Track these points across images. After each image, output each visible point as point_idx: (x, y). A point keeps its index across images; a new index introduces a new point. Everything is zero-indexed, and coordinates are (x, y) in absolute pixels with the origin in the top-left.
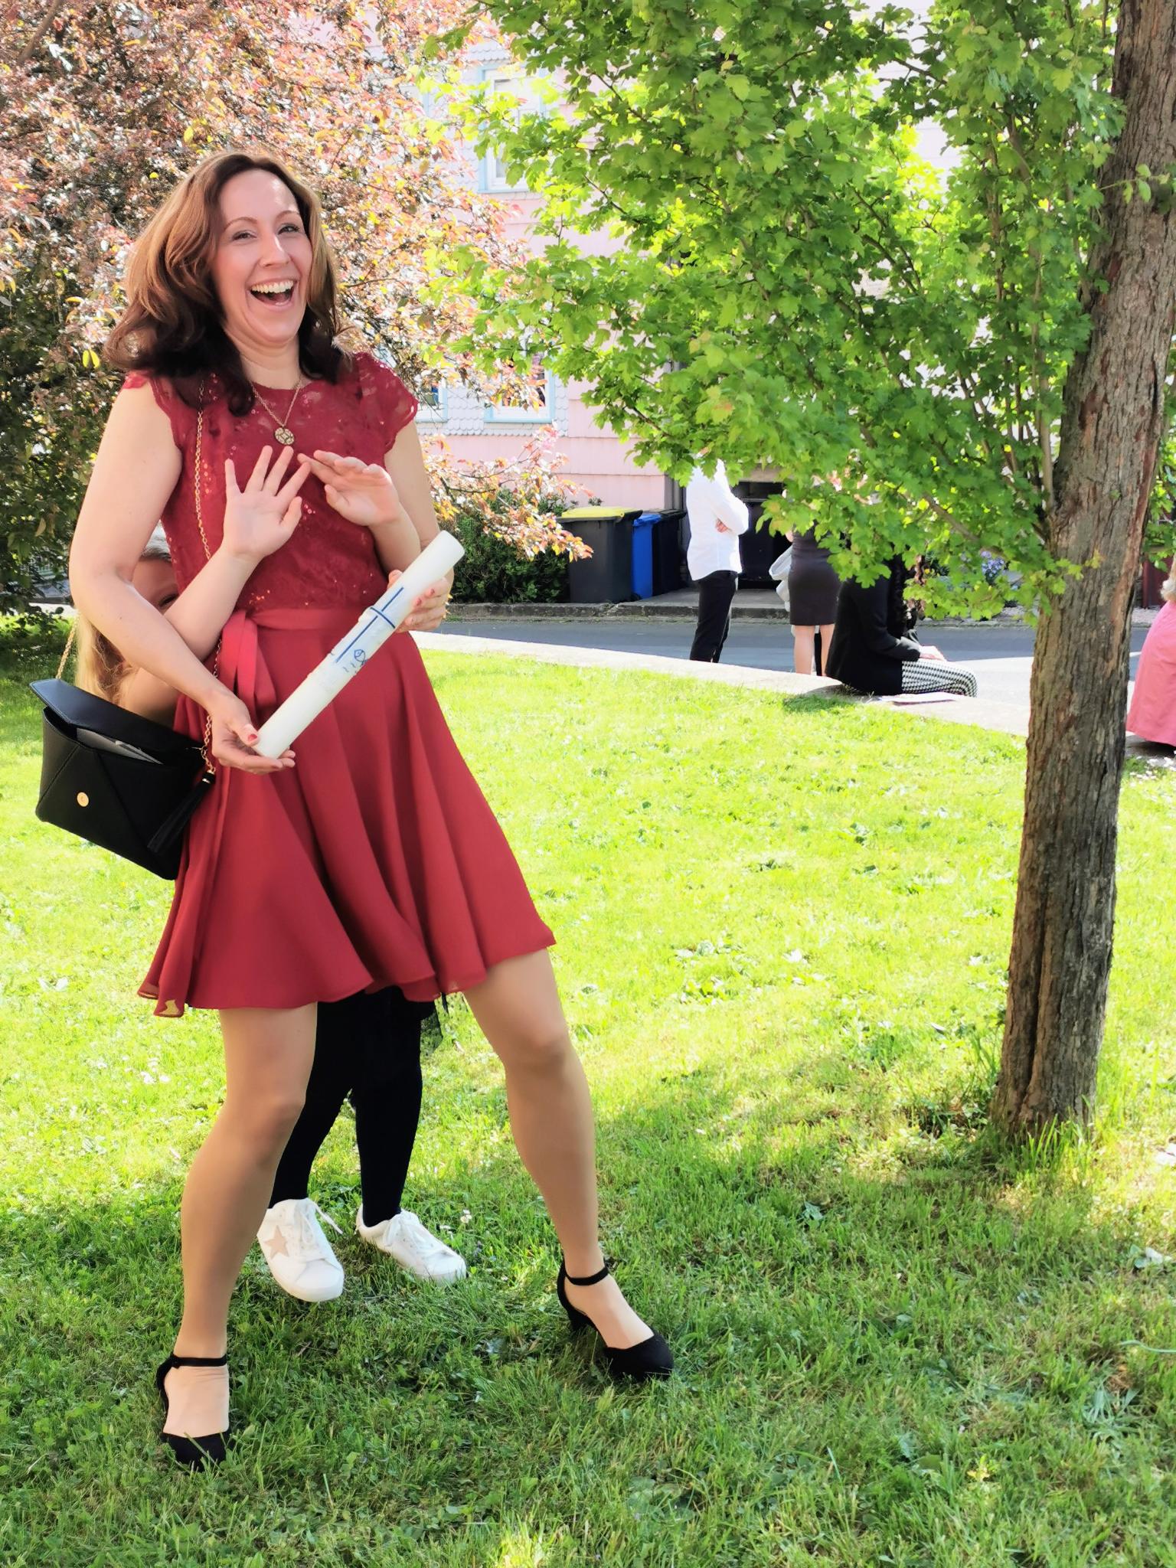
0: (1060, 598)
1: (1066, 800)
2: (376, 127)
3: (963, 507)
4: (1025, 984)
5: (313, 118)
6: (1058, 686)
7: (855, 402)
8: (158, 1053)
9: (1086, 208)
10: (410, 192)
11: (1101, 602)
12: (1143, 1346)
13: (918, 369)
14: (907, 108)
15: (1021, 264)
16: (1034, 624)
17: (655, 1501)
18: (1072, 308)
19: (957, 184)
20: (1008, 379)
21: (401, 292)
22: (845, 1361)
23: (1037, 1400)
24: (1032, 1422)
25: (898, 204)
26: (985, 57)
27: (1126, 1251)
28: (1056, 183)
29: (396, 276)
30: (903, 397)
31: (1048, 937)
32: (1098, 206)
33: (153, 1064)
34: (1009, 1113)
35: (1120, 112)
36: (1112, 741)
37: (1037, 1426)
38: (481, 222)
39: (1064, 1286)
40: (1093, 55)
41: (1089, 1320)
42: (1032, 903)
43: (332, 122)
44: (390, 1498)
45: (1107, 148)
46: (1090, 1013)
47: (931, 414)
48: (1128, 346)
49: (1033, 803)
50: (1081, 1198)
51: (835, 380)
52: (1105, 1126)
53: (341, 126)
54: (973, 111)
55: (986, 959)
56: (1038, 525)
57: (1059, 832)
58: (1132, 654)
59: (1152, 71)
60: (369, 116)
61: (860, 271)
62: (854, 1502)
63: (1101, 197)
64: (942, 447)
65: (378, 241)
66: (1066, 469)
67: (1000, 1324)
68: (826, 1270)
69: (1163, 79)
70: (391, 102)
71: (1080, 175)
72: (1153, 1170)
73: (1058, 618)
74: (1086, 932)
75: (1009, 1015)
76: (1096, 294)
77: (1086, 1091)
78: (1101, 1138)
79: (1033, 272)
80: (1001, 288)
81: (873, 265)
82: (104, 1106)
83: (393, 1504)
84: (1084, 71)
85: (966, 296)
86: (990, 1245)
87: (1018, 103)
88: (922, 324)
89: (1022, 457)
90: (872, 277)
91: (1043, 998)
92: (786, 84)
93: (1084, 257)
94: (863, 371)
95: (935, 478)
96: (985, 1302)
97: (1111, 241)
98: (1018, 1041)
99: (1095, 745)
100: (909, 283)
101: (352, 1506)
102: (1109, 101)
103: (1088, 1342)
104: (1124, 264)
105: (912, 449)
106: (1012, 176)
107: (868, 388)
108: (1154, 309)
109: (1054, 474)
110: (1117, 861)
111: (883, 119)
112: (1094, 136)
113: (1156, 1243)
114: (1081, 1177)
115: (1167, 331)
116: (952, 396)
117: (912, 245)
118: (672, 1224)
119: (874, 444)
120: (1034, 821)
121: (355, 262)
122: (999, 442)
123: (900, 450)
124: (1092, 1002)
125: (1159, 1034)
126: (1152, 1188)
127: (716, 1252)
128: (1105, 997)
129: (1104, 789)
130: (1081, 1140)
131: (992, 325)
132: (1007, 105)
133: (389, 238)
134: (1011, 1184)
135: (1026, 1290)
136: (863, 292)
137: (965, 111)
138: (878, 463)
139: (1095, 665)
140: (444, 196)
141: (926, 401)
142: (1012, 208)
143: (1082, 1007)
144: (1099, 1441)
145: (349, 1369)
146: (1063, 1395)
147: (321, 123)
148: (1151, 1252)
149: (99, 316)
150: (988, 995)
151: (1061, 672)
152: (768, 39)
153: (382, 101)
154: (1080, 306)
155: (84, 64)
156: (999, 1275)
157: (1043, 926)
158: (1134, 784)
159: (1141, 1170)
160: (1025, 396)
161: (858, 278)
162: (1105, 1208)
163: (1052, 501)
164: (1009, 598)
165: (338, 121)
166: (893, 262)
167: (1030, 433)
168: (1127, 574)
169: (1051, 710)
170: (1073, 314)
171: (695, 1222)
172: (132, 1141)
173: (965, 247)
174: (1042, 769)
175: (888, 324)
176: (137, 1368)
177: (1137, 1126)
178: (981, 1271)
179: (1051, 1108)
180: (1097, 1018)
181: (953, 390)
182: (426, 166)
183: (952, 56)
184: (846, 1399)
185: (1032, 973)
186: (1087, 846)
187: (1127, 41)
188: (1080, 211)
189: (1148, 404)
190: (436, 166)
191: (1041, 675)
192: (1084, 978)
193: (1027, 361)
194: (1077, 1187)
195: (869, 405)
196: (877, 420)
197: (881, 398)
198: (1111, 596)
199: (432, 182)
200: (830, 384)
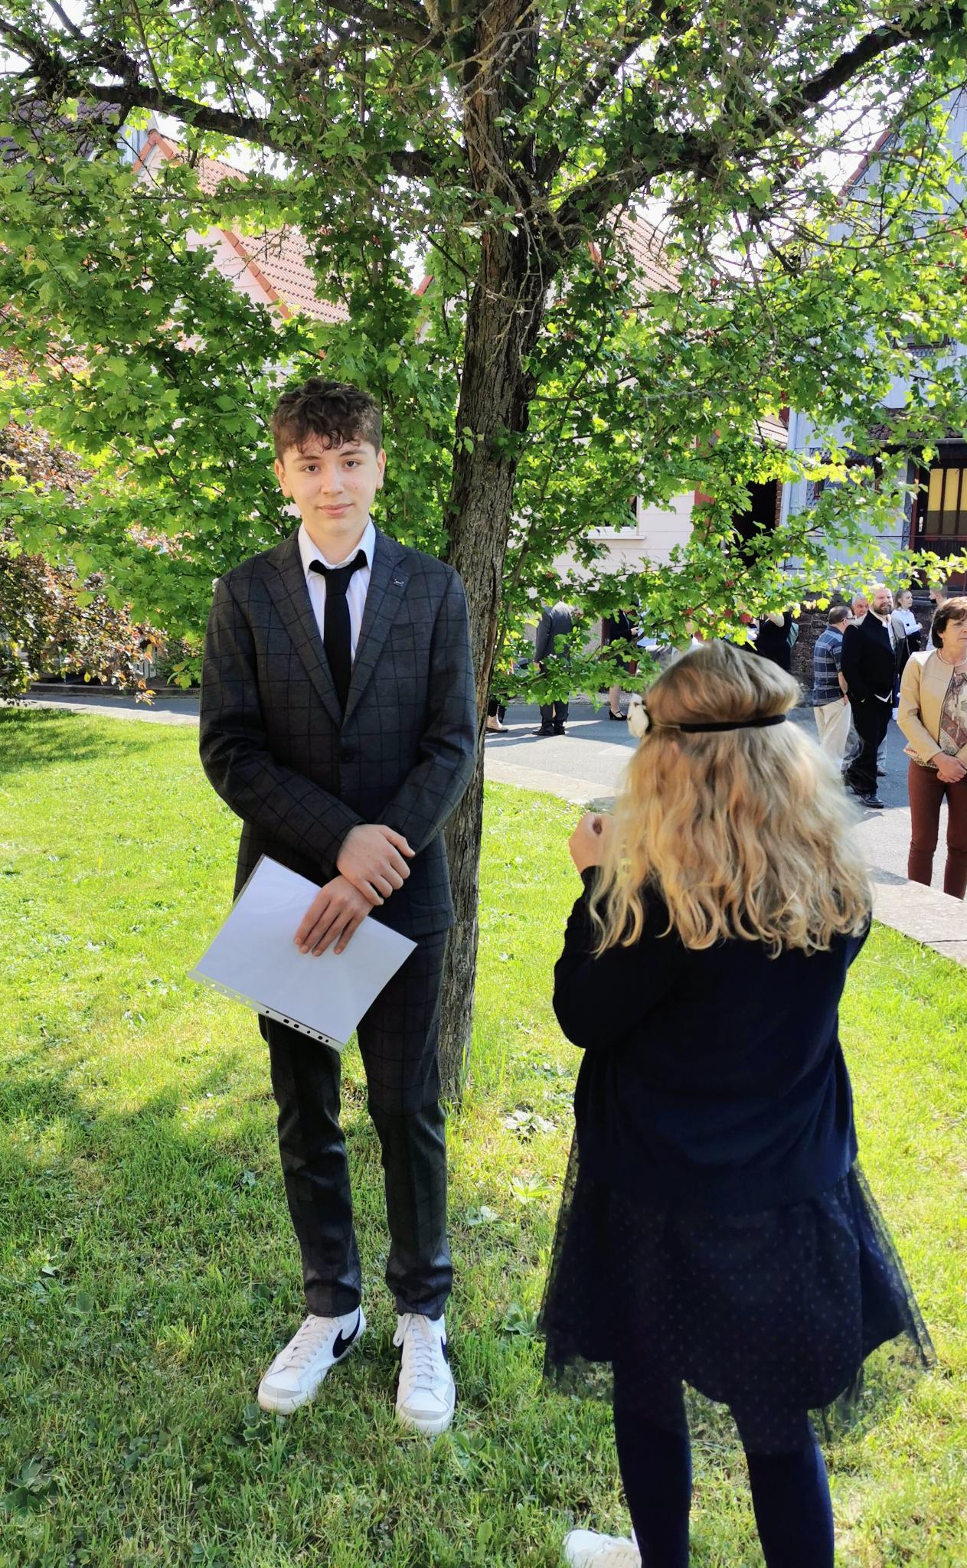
36: (471, 826)
48: (475, 553)
52: (471, 1097)
59: (487, 364)
72: (501, 1133)
99: (459, 828)
104: (471, 496)
110: (479, 909)
115: (502, 542)
124: (461, 1009)
128: (471, 1006)
129: (467, 858)
143: (455, 1014)
180: (465, 1021)
189: (489, 593)
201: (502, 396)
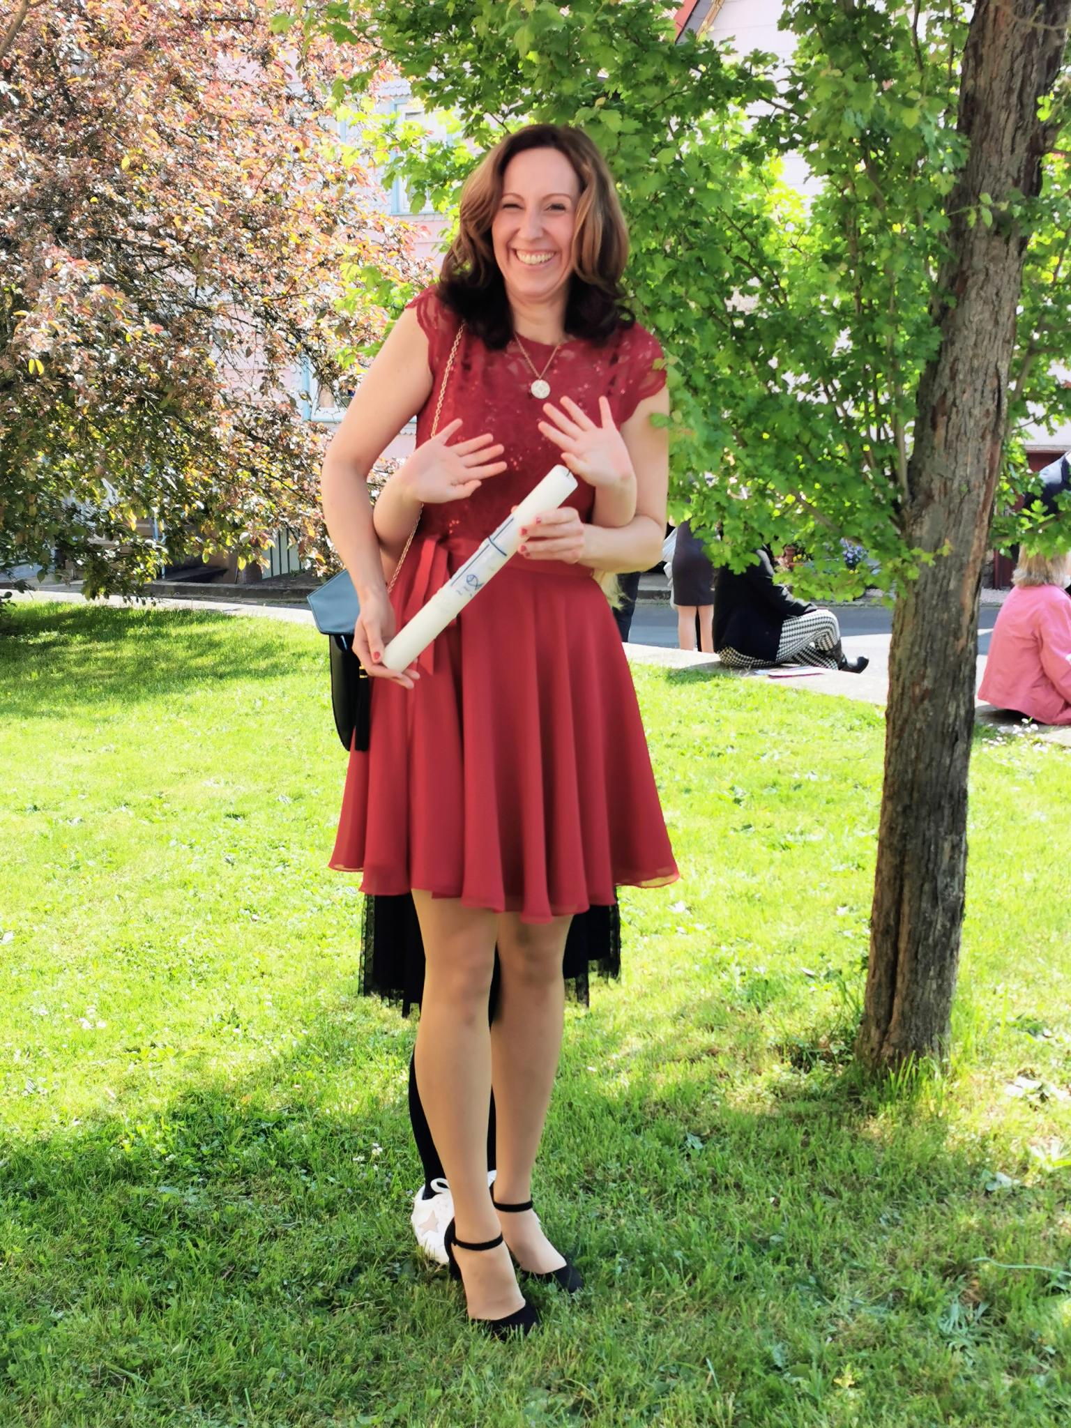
0: (915, 583)
1: (921, 766)
2: (297, 156)
3: (826, 501)
4: (886, 932)
5: (239, 148)
6: (913, 662)
7: (728, 407)
8: (95, 1001)
9: (936, 231)
10: (328, 215)
11: (952, 586)
12: (994, 1262)
13: (784, 377)
14: (773, 142)
15: (876, 281)
16: (890, 607)
17: (549, 1409)
18: (923, 322)
19: (821, 209)
20: (867, 386)
21: (320, 304)
22: (723, 1279)
23: (897, 1313)
24: (892, 1333)
25: (766, 227)
26: (841, 96)
27: (979, 1175)
28: (908, 209)
29: (316, 291)
30: (770, 402)
31: (906, 890)
32: (945, 230)
33: (91, 1011)
34: (872, 1050)
35: (965, 146)
36: (962, 712)
37: (897, 1336)
38: (392, 241)
39: (922, 1208)
40: (940, 95)
41: (942, 1238)
42: (891, 859)
43: (257, 151)
44: (306, 1410)
45: (952, 178)
46: (944, 959)
47: (796, 417)
48: (975, 356)
49: (891, 768)
50: (938, 1128)
51: (709, 387)
52: (959, 1062)
53: (265, 155)
54: (832, 144)
55: (851, 909)
56: (895, 517)
57: (916, 795)
58: (981, 632)
59: (993, 109)
60: (290, 147)
61: (732, 288)
62: (731, 1408)
63: (948, 222)
64: (807, 447)
65: (299, 259)
66: (920, 466)
67: (864, 1244)
68: (705, 1196)
69: (1003, 116)
70: (310, 134)
71: (929, 202)
72: (1003, 1101)
73: (912, 601)
74: (940, 885)
75: (871, 961)
76: (945, 309)
77: (942, 1030)
78: (955, 1072)
79: (889, 289)
80: (860, 304)
81: (744, 283)
82: (45, 1050)
83: (309, 1415)
84: (931, 110)
85: (828, 310)
86: (855, 1171)
87: (873, 138)
88: (788, 337)
89: (879, 455)
90: (742, 293)
91: (902, 945)
92: (664, 120)
93: (934, 276)
94: (734, 379)
95: (801, 475)
96: (850, 1223)
97: (957, 261)
98: (880, 985)
99: (947, 715)
100: (777, 299)
101: (271, 1418)
102: (954, 136)
103: (944, 1259)
104: (970, 282)
105: (779, 449)
106: (868, 203)
107: (740, 393)
108: (997, 322)
109: (909, 470)
110: (969, 817)
111: (751, 151)
112: (942, 167)
113: (1005, 1168)
114: (938, 1108)
115: (1008, 342)
116: (815, 401)
117: (778, 265)
118: (566, 1154)
119: (745, 445)
120: (893, 784)
121: (278, 278)
122: (858, 443)
123: (769, 450)
124: (946, 949)
125: (1008, 977)
126: (1001, 1118)
127: (606, 1180)
128: (958, 944)
129: (956, 756)
130: (938, 1075)
131: (851, 337)
132: (863, 139)
133: (309, 256)
134: (874, 1115)
135: (888, 1212)
136: (734, 308)
137: (825, 144)
138: (748, 462)
139: (947, 643)
140: (359, 218)
141: (792, 405)
142: (869, 231)
143: (938, 953)
144: (954, 1349)
145: (269, 1290)
146: (921, 1307)
147: (247, 152)
148: (1002, 1177)
149: (43, 327)
150: (854, 942)
151: (916, 649)
152: (647, 80)
153: (301, 132)
154: (931, 319)
155: (30, 100)
156: (863, 1196)
157: (902, 880)
158: (986, 749)
159: (992, 1101)
160: (882, 401)
161: (729, 295)
162: (959, 1136)
163: (907, 495)
164: (869, 582)
165: (262, 151)
166: (761, 280)
167: (886, 434)
168: (974, 561)
169: (907, 683)
170: (924, 327)
171: (587, 1153)
172: (71, 1082)
173: (825, 267)
174: (900, 737)
175: (757, 336)
176: (74, 1292)
177: (989, 1061)
178: (846, 1195)
179: (910, 1045)
180: (952, 963)
181: (817, 395)
182: (342, 191)
183: (811, 96)
184: (724, 1314)
185: (892, 923)
186: (940, 807)
187: (970, 83)
188: (929, 233)
189: (992, 407)
190: (351, 191)
191: (898, 653)
192: (939, 927)
193: (883, 368)
194: (934, 1117)
195: (740, 410)
196: (748, 423)
197: (751, 404)
198: (961, 581)
199: (347, 205)
200: (704, 391)
201: (1013, 151)
